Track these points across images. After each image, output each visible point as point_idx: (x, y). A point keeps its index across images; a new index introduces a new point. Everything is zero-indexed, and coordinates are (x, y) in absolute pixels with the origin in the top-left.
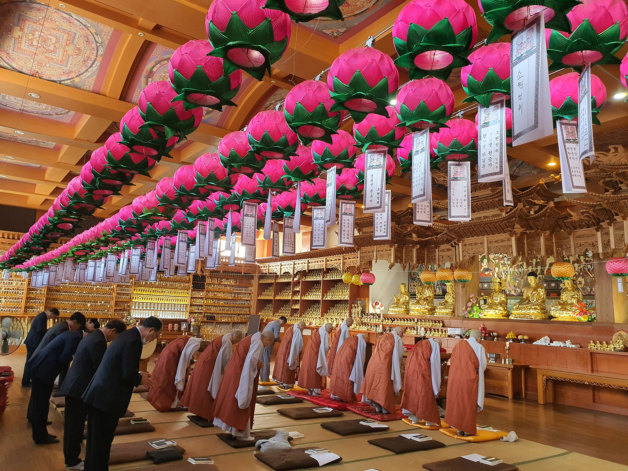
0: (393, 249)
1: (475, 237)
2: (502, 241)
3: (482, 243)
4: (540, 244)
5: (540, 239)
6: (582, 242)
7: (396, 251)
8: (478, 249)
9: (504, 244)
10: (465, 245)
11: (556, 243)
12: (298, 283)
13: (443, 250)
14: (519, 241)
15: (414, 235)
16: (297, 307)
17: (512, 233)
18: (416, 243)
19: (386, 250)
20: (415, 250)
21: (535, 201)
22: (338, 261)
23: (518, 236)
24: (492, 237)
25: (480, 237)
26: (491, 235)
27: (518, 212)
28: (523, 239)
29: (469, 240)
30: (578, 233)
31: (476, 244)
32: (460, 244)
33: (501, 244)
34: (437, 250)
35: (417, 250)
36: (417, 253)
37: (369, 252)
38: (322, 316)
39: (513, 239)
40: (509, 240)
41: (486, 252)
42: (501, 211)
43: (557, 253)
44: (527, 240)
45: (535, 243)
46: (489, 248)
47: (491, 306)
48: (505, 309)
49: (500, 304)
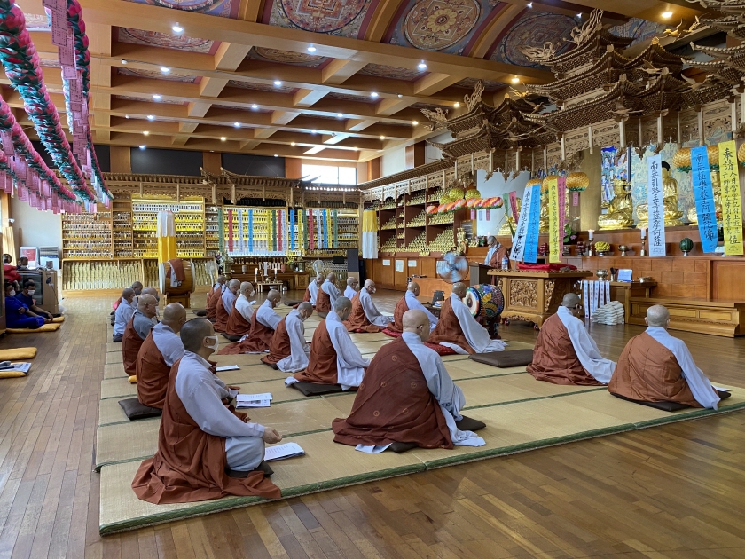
0: (490, 154)
1: (579, 128)
2: (609, 129)
3: (586, 135)
4: (656, 128)
5: (656, 122)
6: (713, 120)
7: (494, 156)
8: (582, 143)
9: (612, 132)
10: (568, 140)
11: (681, 125)
12: (402, 208)
13: (551, 151)
14: (629, 127)
15: (511, 134)
16: (403, 236)
17: (619, 117)
18: (519, 143)
19: (484, 157)
20: (517, 153)
21: (649, 71)
22: (440, 178)
23: (626, 120)
24: (597, 126)
25: (584, 127)
26: (596, 123)
27: (622, 87)
28: (636, 124)
29: (572, 133)
30: (708, 108)
31: (579, 137)
32: (562, 139)
33: (607, 133)
34: (545, 151)
35: (521, 153)
36: (521, 157)
37: (466, 162)
38: (428, 244)
39: (621, 124)
40: (616, 127)
41: (590, 146)
42: (605, 88)
43: (682, 138)
44: (643, 124)
45: (652, 127)
46: (594, 141)
47: (610, 216)
48: (625, 219)
49: (621, 212)
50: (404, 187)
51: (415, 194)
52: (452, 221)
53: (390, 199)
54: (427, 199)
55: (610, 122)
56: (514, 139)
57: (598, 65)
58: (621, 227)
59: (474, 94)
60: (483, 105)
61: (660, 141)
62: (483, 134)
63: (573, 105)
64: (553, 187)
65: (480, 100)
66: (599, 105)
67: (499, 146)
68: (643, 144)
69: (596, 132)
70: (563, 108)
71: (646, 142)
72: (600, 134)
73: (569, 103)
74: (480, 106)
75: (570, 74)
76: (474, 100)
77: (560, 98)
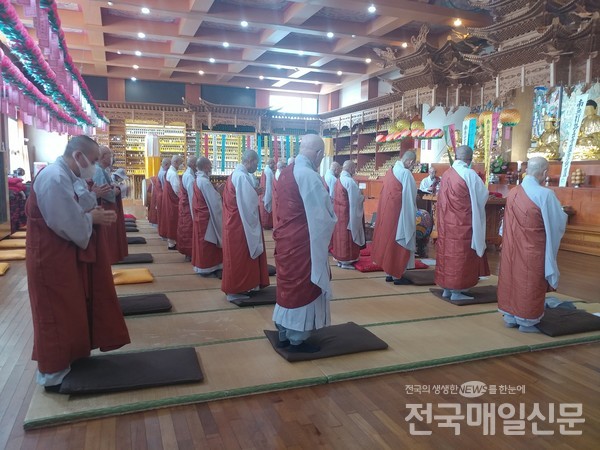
0: (433, 90)
1: (513, 68)
2: (541, 69)
3: (519, 75)
4: (585, 69)
5: (586, 63)
7: (437, 92)
8: (515, 82)
9: (542, 72)
10: (502, 79)
12: (356, 136)
13: (488, 89)
14: (559, 68)
15: (452, 72)
17: (550, 58)
18: (459, 81)
19: (427, 93)
20: (457, 90)
21: (581, 15)
22: (390, 110)
23: (557, 61)
24: (530, 66)
25: (518, 67)
27: (555, 30)
29: (506, 73)
31: (513, 76)
32: (497, 78)
33: (539, 73)
34: (482, 89)
35: (460, 90)
36: (460, 93)
37: (411, 96)
38: (377, 169)
39: (552, 65)
40: (548, 67)
41: (523, 85)
42: (539, 31)
44: (573, 65)
45: (581, 68)
46: (526, 80)
47: (538, 149)
48: (552, 152)
49: (548, 146)
50: (358, 117)
51: (367, 124)
52: (398, 149)
53: (345, 128)
54: (378, 129)
55: (542, 63)
56: (454, 76)
57: (533, 10)
58: (548, 160)
59: (420, 36)
60: (428, 46)
61: (587, 81)
62: (427, 71)
63: (510, 46)
64: (488, 121)
65: (425, 41)
66: (532, 47)
67: (442, 84)
68: (572, 83)
69: (529, 72)
70: (499, 49)
71: (575, 82)
72: (532, 74)
73: (505, 45)
74: (425, 46)
75: (508, 17)
76: (420, 41)
77: (496, 39)
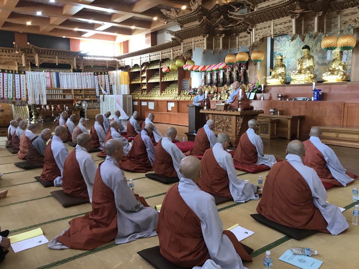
0: (205, 39)
1: (265, 22)
2: (285, 23)
3: (269, 27)
4: (314, 23)
5: (314, 19)
7: (208, 39)
8: (267, 32)
10: (257, 30)
11: (326, 22)
12: (144, 71)
13: (241, 38)
14: (298, 22)
15: (220, 26)
16: (145, 88)
17: (293, 15)
18: (222, 32)
19: (201, 40)
20: (221, 38)
22: (169, 53)
23: (297, 17)
24: (277, 21)
25: (269, 22)
26: (277, 19)
28: (301, 21)
29: (260, 25)
30: (344, 12)
31: (265, 28)
32: (253, 29)
33: (284, 25)
34: (237, 37)
35: (223, 38)
37: (189, 43)
39: (294, 20)
40: (290, 21)
43: (327, 30)
44: (305, 21)
45: (311, 22)
46: (274, 30)
47: (274, 77)
48: (282, 78)
49: (280, 75)
50: (146, 58)
51: (153, 63)
52: (176, 79)
53: (136, 66)
54: (161, 66)
55: (289, 18)
56: (221, 29)
58: (280, 83)
59: (197, 0)
60: (202, 7)
61: (315, 31)
62: (201, 25)
63: (263, 7)
65: (200, 4)
66: (281, 7)
67: (211, 33)
68: (304, 33)
69: (276, 25)
70: (255, 10)
71: (306, 31)
72: (279, 26)
73: (259, 7)
74: (200, 8)
76: (197, 4)
